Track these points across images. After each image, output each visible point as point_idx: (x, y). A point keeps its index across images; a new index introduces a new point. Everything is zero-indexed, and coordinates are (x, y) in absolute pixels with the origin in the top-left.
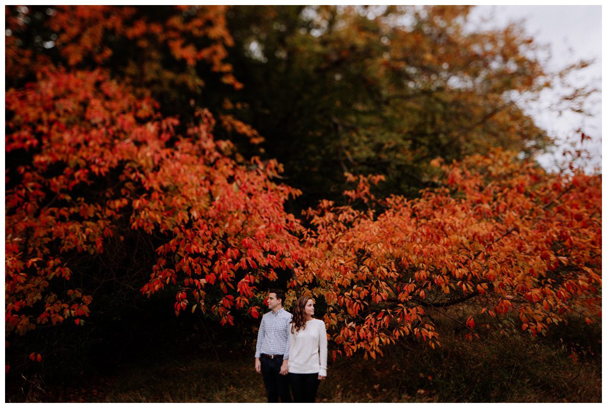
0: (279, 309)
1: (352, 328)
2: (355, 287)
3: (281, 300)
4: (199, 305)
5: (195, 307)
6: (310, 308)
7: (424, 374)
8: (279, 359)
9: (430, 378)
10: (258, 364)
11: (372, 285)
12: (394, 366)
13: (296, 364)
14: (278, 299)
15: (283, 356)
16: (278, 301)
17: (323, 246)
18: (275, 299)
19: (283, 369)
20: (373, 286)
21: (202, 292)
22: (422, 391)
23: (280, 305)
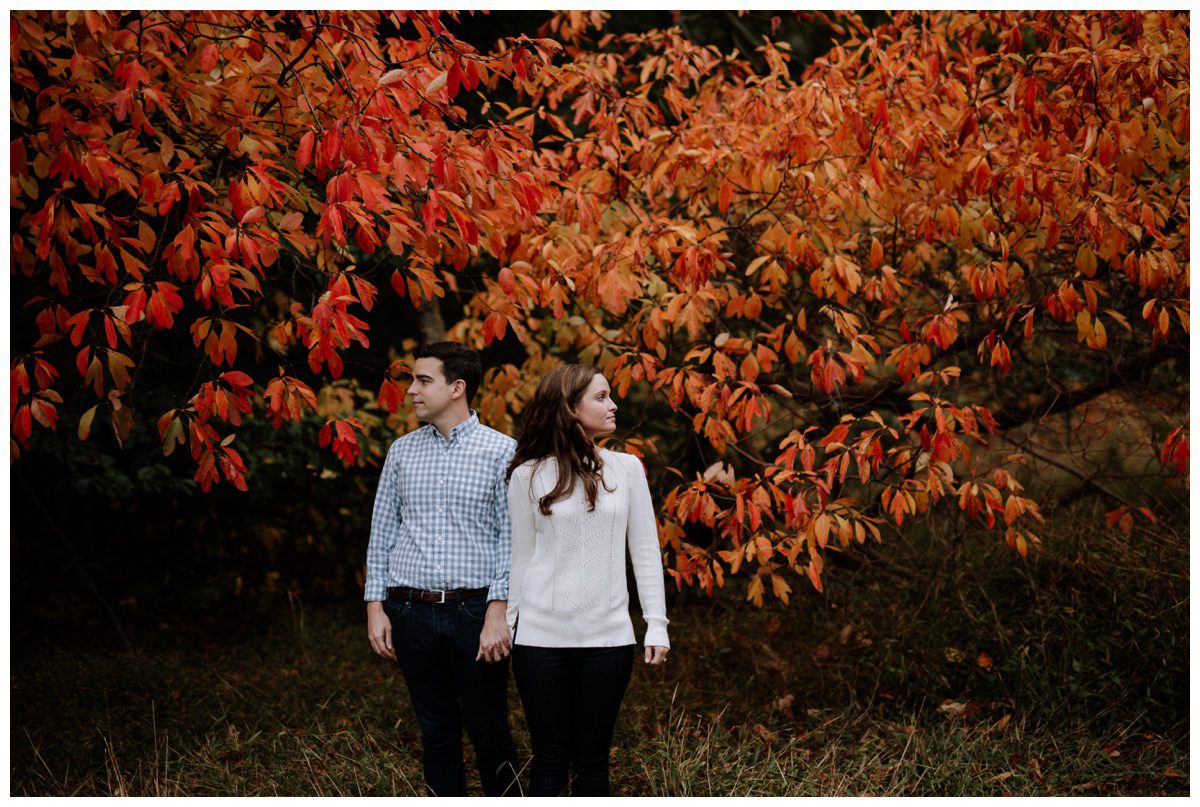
0: (460, 420)
1: (716, 491)
2: (722, 339)
3: (462, 385)
4: (105, 410)
5: (88, 418)
6: (597, 408)
7: (962, 648)
8: (471, 604)
9: (983, 662)
10: (379, 625)
11: (787, 332)
12: (847, 631)
13: (547, 613)
14: (450, 380)
15: (485, 590)
16: (452, 388)
17: (598, 180)
18: (440, 380)
19: (490, 638)
20: (793, 336)
21: (114, 357)
22: (956, 707)
23: (463, 404)
